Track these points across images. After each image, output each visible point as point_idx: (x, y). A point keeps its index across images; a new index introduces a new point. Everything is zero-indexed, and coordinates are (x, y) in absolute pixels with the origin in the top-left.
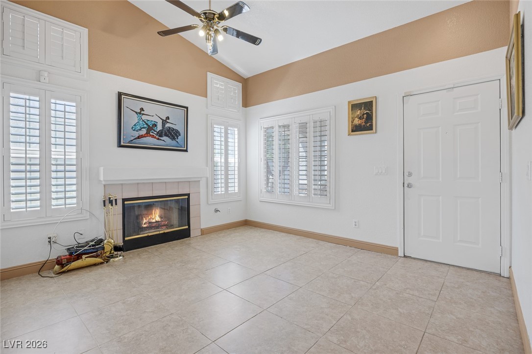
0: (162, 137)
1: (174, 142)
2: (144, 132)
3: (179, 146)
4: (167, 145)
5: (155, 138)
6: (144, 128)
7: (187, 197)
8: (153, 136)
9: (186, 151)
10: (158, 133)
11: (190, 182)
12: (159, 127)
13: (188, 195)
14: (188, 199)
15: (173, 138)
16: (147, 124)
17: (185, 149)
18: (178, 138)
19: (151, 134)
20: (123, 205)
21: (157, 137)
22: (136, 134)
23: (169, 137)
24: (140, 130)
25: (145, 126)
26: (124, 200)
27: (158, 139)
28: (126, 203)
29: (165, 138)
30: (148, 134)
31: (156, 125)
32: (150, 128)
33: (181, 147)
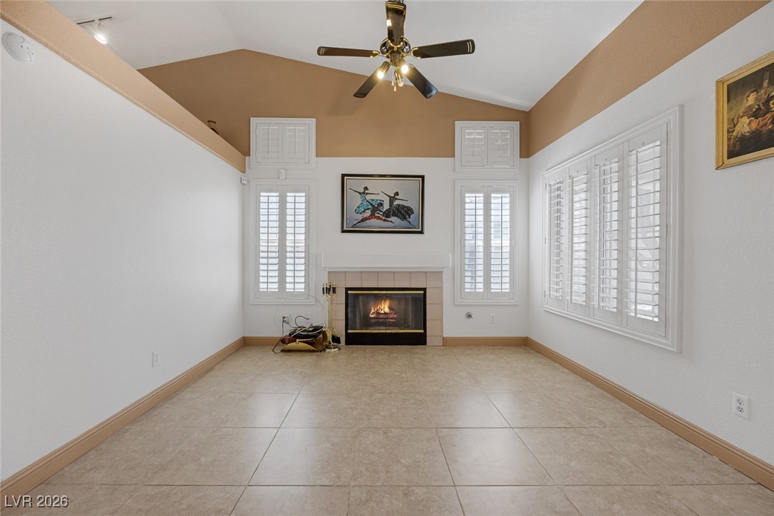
0: (389, 217)
1: (404, 223)
2: (368, 213)
3: (411, 226)
4: (395, 227)
5: (381, 219)
6: (368, 209)
7: (422, 292)
8: (378, 218)
9: (421, 232)
10: (384, 213)
11: (426, 272)
12: (386, 206)
13: (424, 290)
14: (425, 295)
15: (404, 218)
16: (371, 204)
17: (420, 230)
18: (410, 217)
19: (376, 215)
20: (347, 295)
21: (384, 218)
22: (360, 217)
23: (398, 217)
24: (364, 212)
25: (370, 207)
26: (347, 289)
27: (385, 220)
28: (349, 292)
29: (393, 219)
30: (372, 216)
31: (381, 205)
32: (375, 208)
33: (414, 228)
